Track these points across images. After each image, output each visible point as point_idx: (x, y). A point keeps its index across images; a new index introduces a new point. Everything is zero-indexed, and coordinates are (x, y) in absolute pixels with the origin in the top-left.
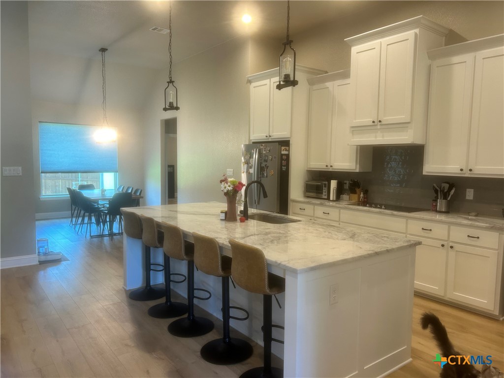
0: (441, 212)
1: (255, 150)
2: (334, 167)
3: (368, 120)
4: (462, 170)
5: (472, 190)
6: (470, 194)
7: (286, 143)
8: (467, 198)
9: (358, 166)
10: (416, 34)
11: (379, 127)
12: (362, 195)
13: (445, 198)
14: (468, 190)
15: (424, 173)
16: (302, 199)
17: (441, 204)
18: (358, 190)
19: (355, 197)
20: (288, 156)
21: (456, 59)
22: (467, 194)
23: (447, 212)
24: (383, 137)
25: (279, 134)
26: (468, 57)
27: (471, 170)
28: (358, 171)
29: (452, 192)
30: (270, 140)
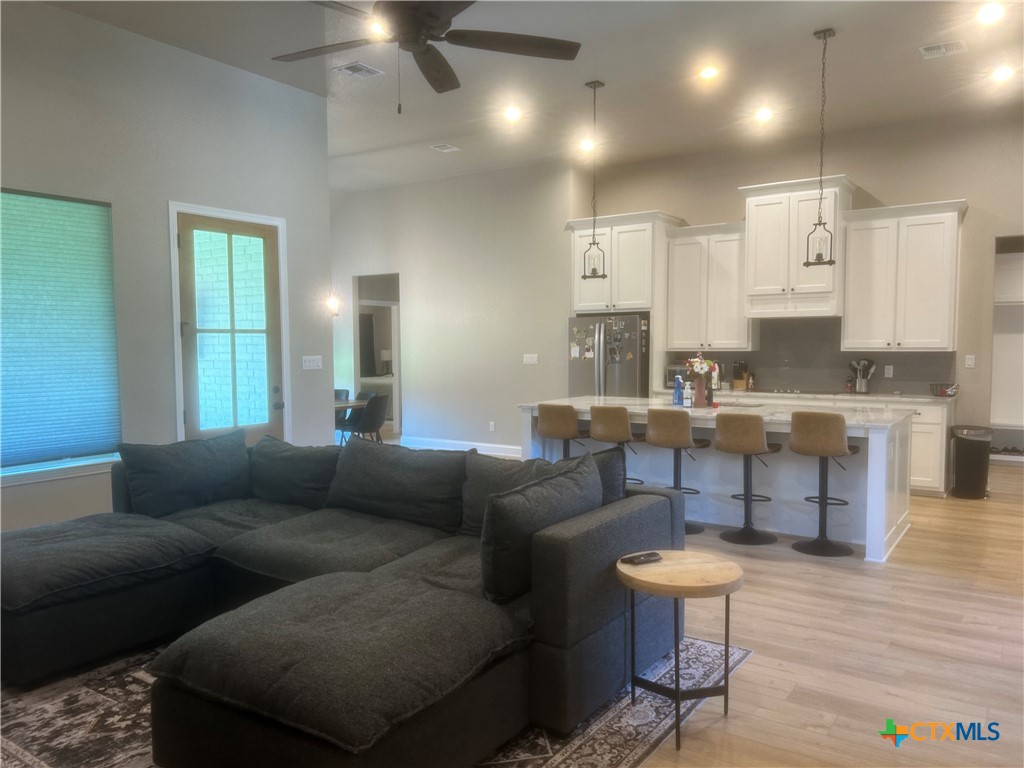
0: (861, 393)
1: (597, 326)
2: (713, 346)
3: (776, 288)
4: (889, 344)
5: (891, 367)
6: (889, 371)
7: (645, 315)
8: (886, 376)
9: (750, 343)
10: (836, 193)
11: (789, 296)
12: (751, 381)
13: (865, 376)
14: (886, 367)
15: (842, 349)
16: (661, 390)
17: (861, 384)
18: (745, 375)
19: (742, 383)
20: (647, 332)
21: (876, 223)
22: (886, 371)
23: (867, 393)
24: (795, 308)
25: (628, 302)
26: (891, 222)
27: (899, 344)
28: (750, 350)
29: (873, 370)
30: (612, 311)
